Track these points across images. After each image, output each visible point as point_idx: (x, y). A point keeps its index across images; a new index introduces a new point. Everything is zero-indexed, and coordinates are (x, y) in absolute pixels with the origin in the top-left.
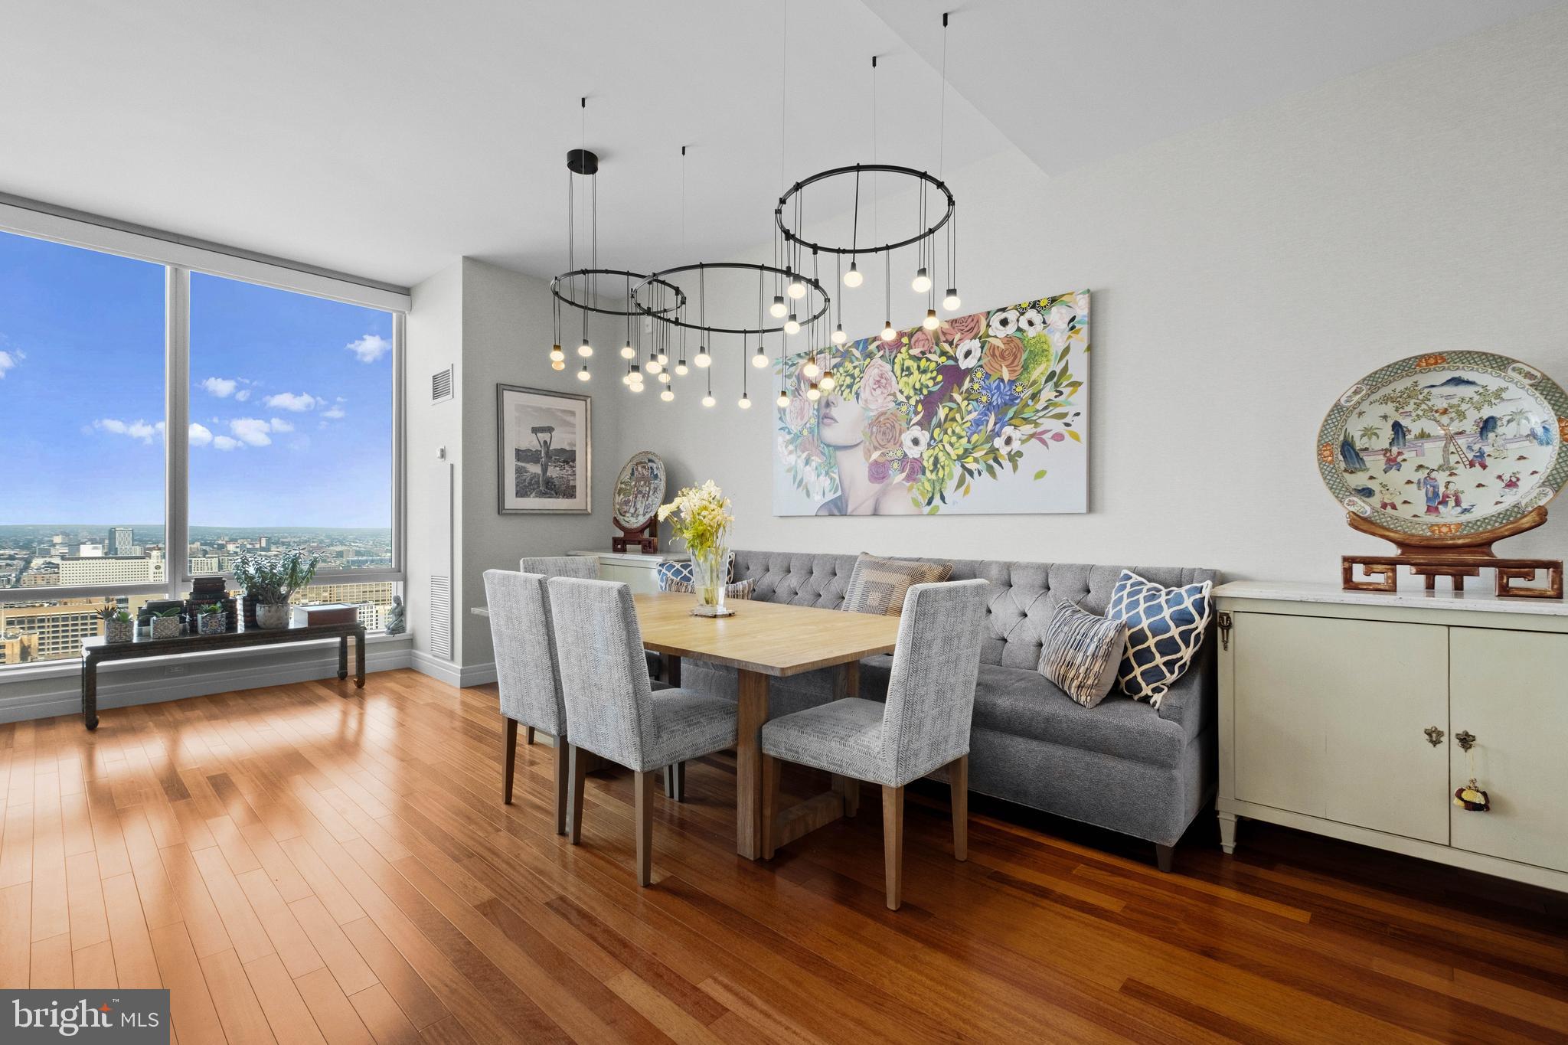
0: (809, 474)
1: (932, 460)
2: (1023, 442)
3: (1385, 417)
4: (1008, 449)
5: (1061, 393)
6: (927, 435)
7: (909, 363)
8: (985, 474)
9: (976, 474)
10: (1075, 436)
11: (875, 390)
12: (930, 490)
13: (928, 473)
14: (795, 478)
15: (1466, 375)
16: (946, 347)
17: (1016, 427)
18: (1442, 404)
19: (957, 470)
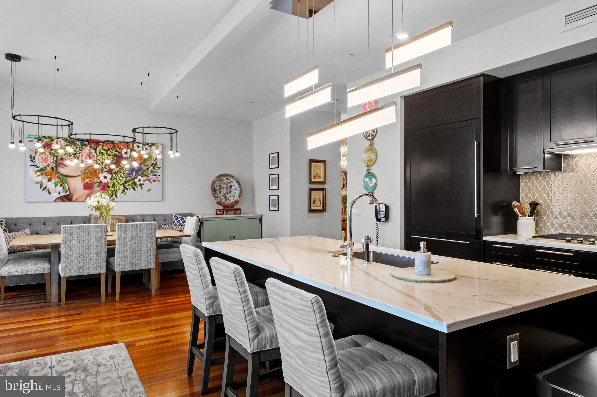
0: (51, 185)
1: (112, 184)
2: (144, 181)
3: (218, 184)
4: (140, 183)
5: (155, 169)
6: (110, 176)
7: (102, 151)
8: (132, 189)
9: (129, 189)
10: (159, 181)
11: (87, 158)
12: (111, 193)
13: (110, 188)
14: (41, 187)
15: (229, 178)
16: (118, 149)
17: (142, 177)
18: (225, 182)
19: (122, 188)
